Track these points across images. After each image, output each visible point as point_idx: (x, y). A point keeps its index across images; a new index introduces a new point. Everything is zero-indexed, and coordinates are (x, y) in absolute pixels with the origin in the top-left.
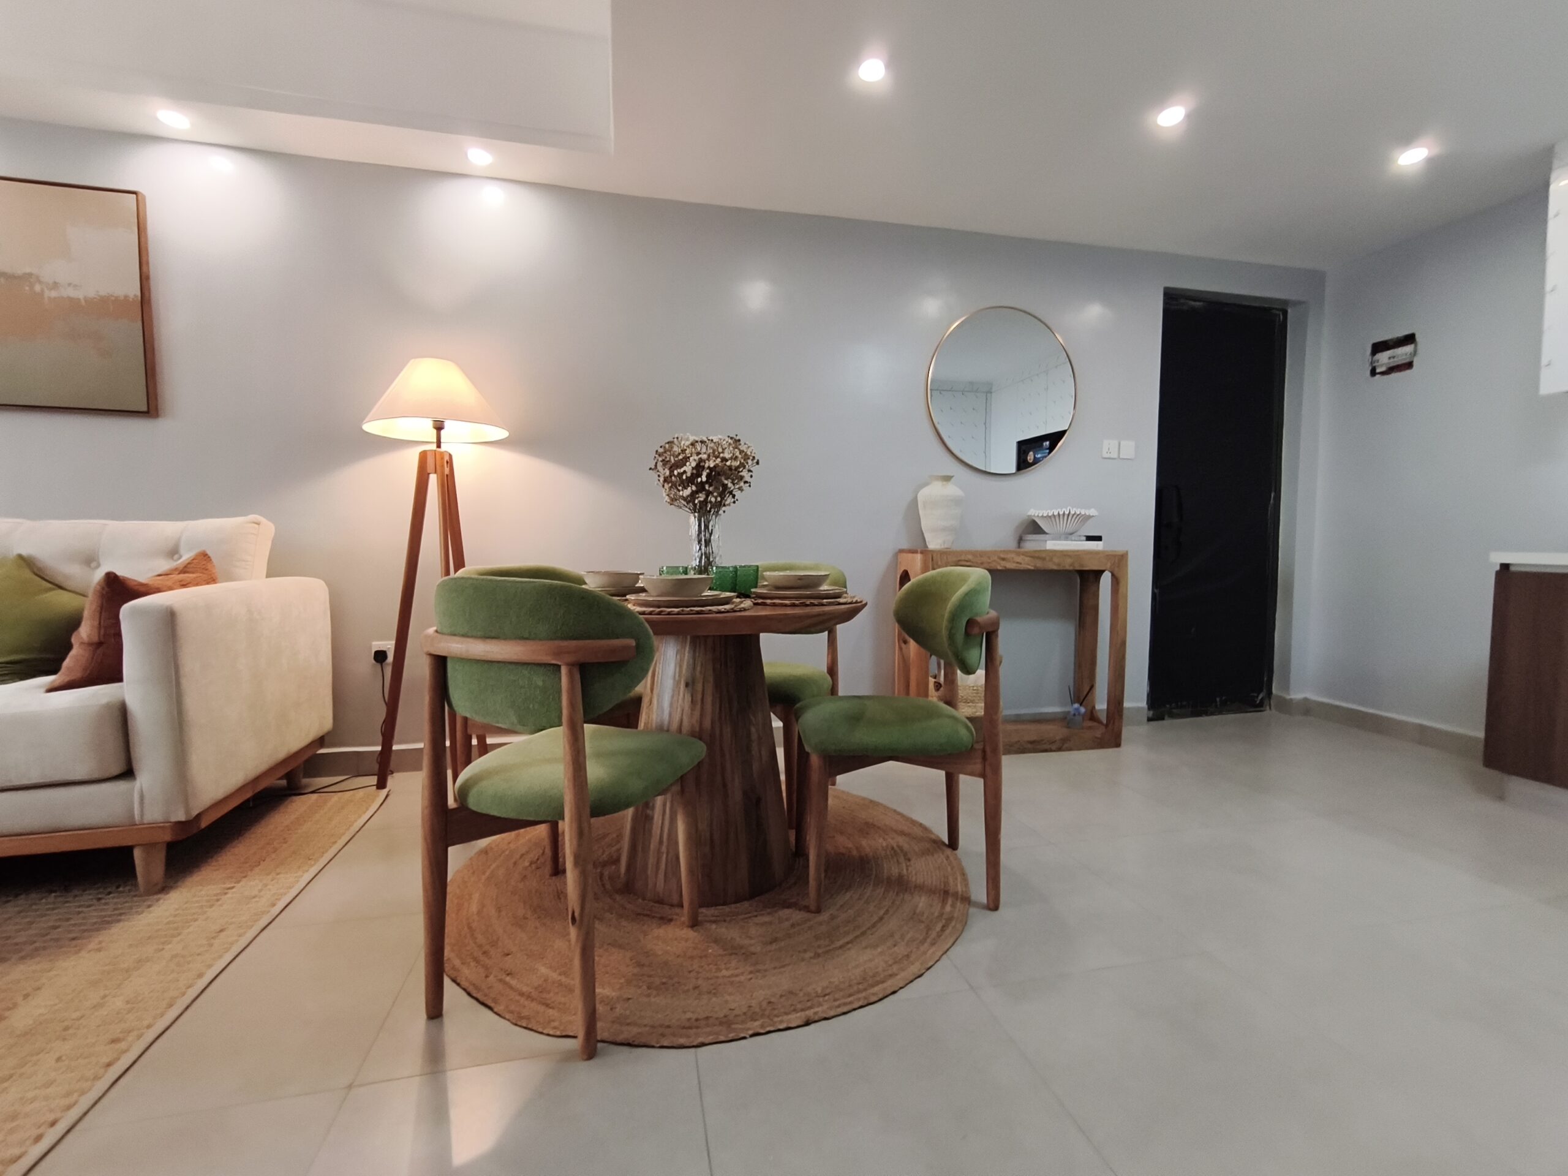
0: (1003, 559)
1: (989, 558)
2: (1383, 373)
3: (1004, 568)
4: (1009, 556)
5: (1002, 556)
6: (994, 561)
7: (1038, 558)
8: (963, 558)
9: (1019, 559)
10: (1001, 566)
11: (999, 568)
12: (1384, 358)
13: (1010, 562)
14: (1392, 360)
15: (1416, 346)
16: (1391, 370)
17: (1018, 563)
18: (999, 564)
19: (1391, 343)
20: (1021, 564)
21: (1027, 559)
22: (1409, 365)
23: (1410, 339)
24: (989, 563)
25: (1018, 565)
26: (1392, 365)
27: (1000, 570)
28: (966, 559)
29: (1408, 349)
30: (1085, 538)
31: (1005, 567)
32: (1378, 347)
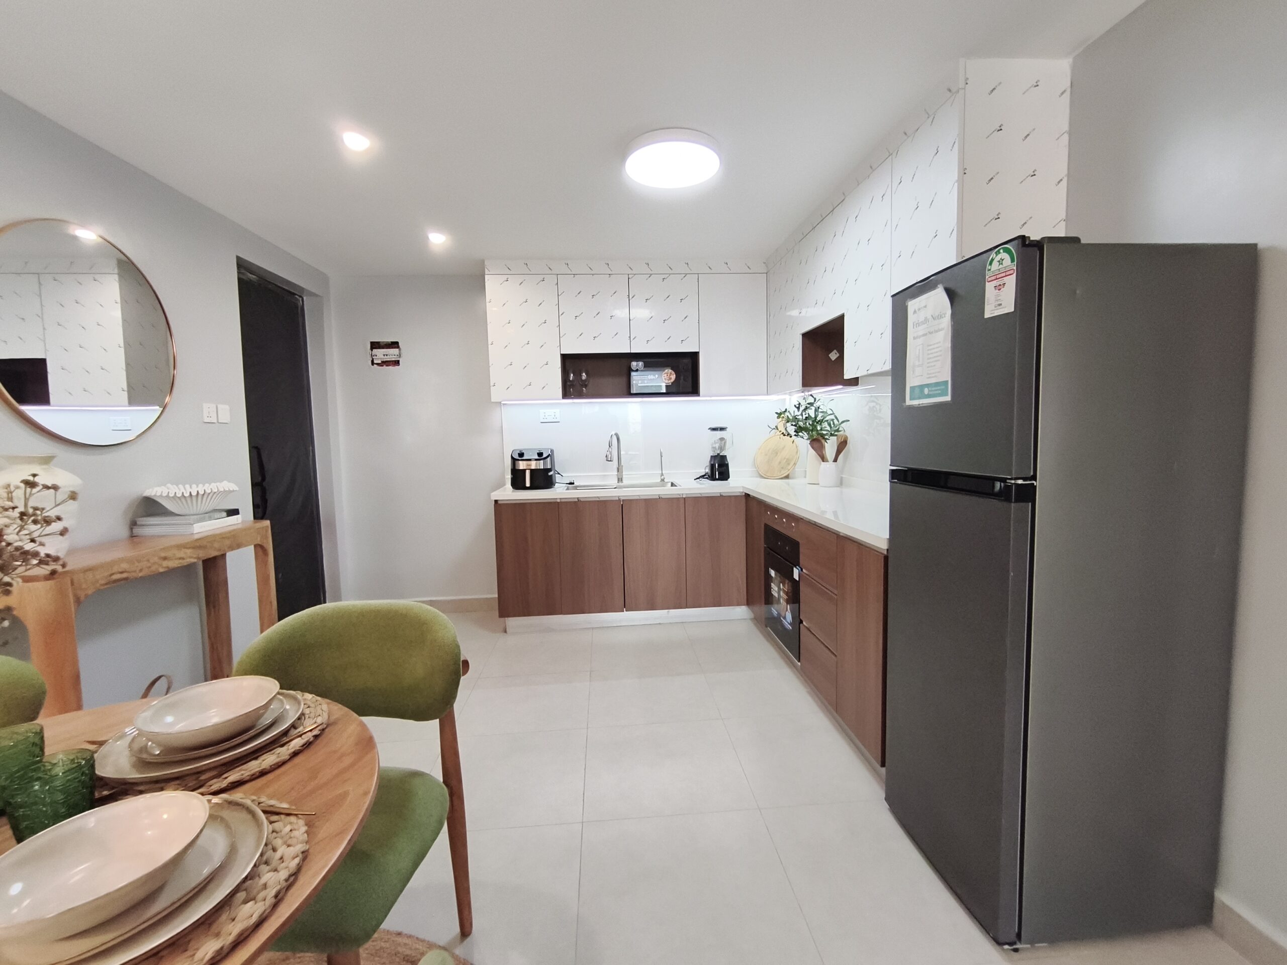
0: (165, 558)
1: (148, 561)
2: (378, 364)
3: (166, 569)
4: (169, 554)
5: (163, 555)
6: (155, 563)
7: (200, 547)
8: (116, 569)
9: (181, 554)
10: (163, 567)
11: (161, 570)
12: (380, 354)
13: (172, 560)
14: (386, 357)
15: (400, 350)
16: (385, 363)
17: (180, 558)
18: (161, 565)
19: (382, 344)
20: (183, 559)
21: (189, 551)
22: (397, 363)
23: (395, 345)
24: (150, 567)
25: (181, 561)
26: (385, 360)
27: (161, 573)
28: (120, 570)
29: (394, 351)
30: (225, 514)
31: (168, 567)
32: (375, 345)
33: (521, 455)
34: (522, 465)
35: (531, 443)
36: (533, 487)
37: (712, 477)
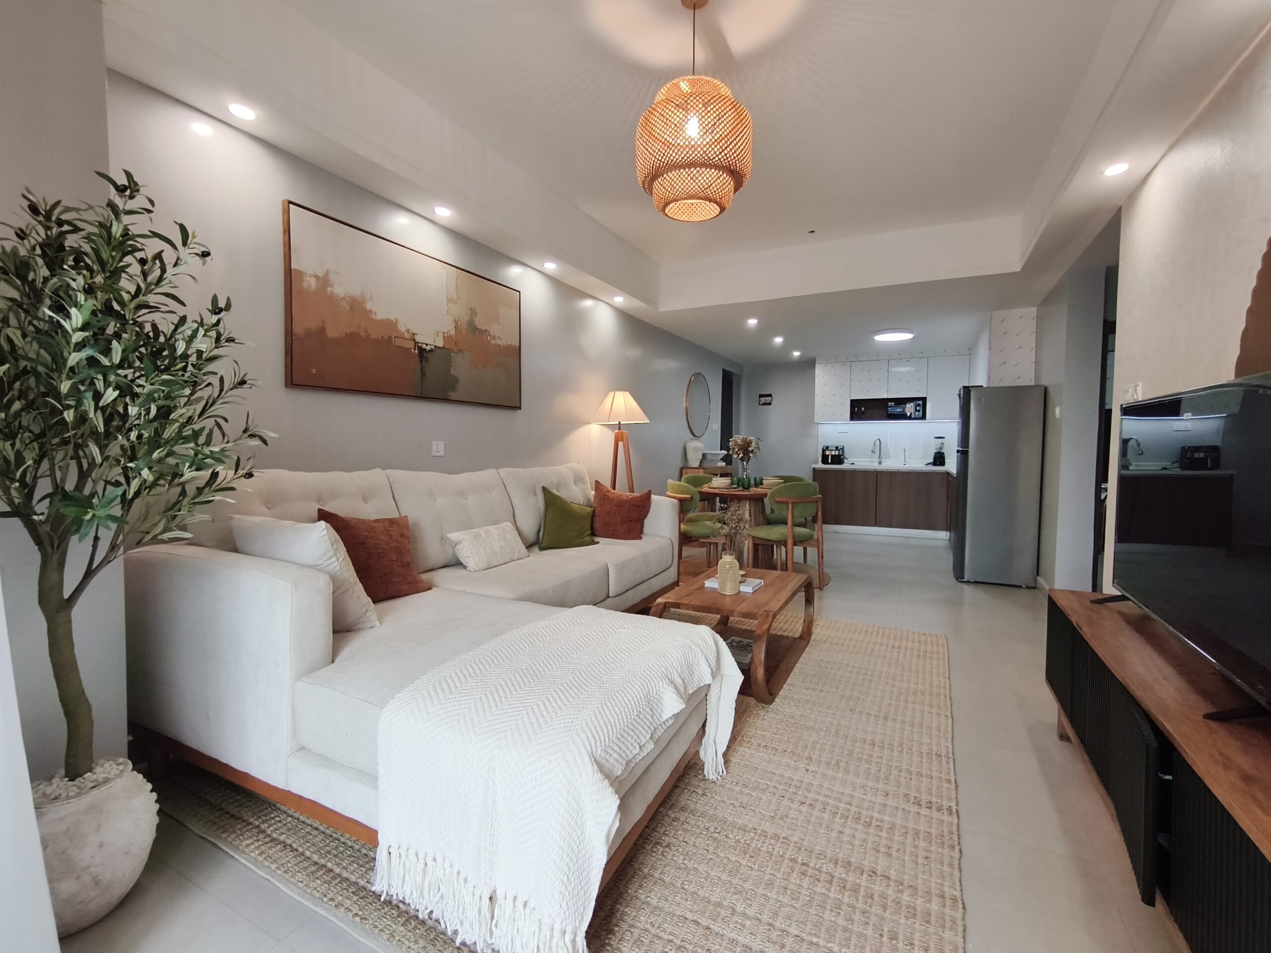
2: (761, 405)
12: (763, 400)
14: (765, 401)
15: (772, 398)
16: (764, 404)
19: (764, 395)
22: (770, 404)
23: (770, 395)
29: (770, 398)
32: (761, 396)
33: (827, 448)
34: (827, 453)
35: (832, 442)
36: (831, 463)
37: (935, 463)
